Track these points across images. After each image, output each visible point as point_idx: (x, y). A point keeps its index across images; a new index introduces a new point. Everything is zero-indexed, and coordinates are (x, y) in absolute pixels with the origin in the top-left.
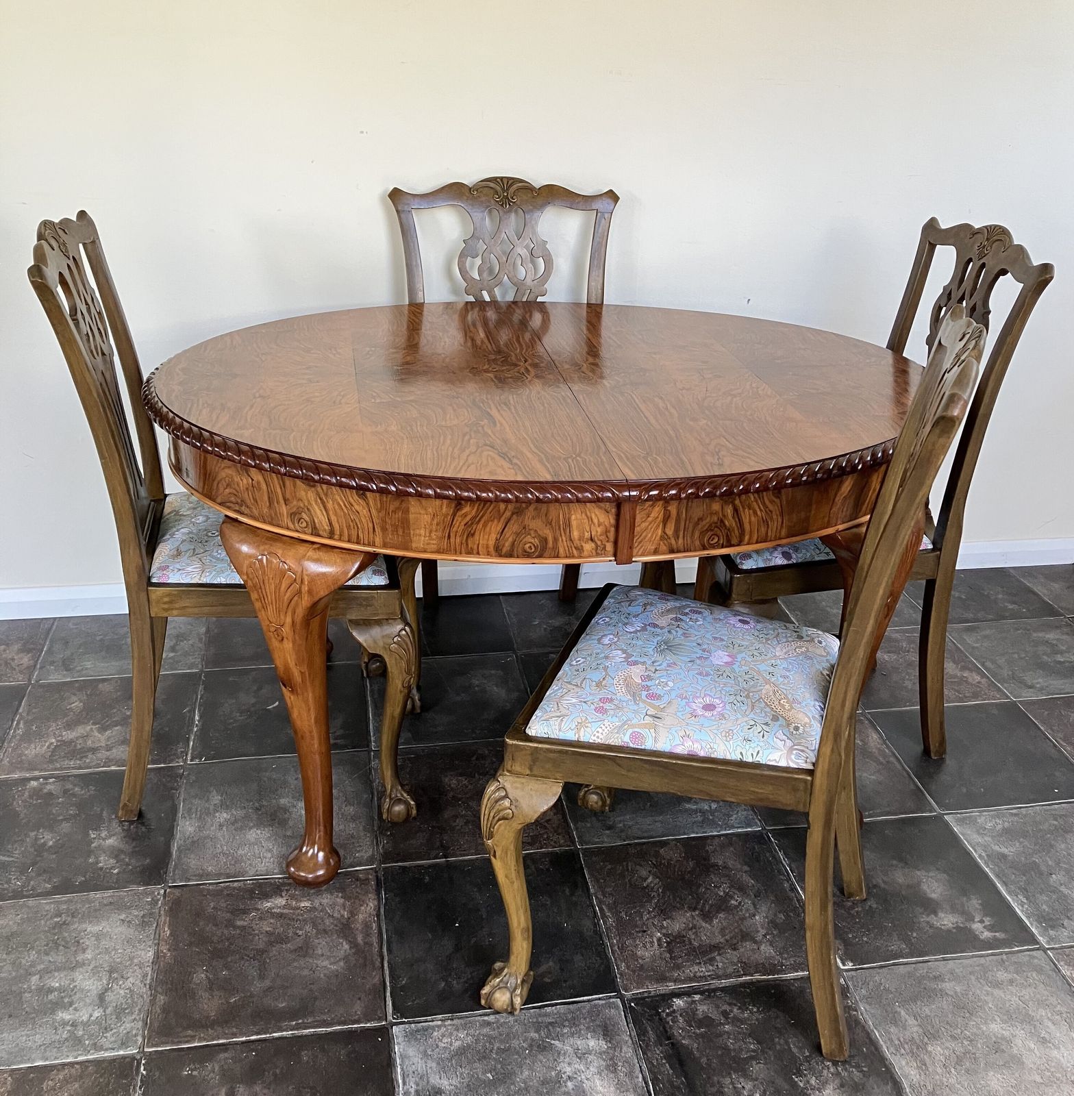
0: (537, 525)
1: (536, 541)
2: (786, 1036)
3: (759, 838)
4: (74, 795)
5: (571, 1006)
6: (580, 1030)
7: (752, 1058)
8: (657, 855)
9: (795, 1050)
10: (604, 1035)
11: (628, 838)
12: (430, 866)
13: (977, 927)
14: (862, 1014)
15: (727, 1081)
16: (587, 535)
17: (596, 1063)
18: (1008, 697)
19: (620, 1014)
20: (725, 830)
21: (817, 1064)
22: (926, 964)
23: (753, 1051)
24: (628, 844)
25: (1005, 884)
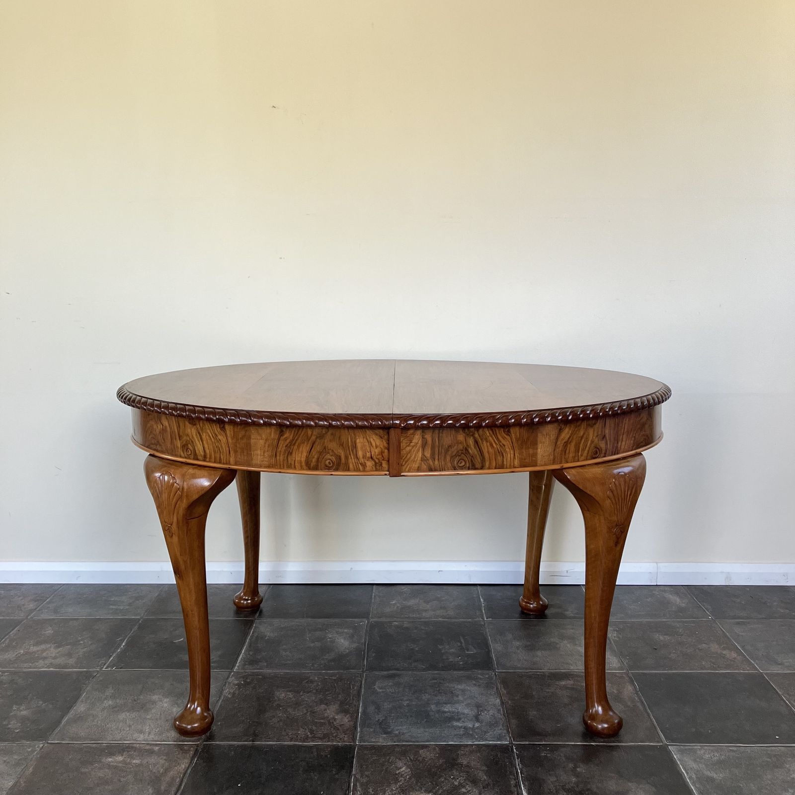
0: (333, 445)
1: (333, 459)
3: (506, 749)
4: (16, 683)
16: (368, 455)
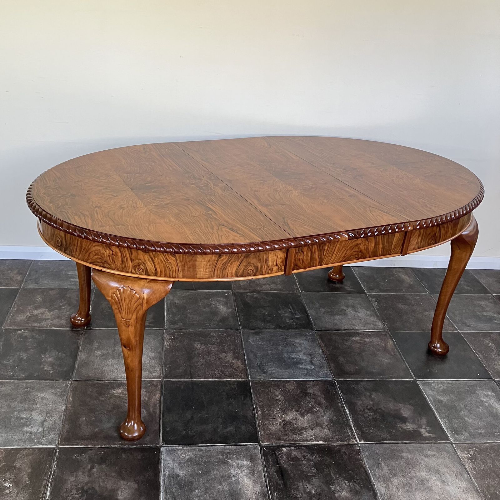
2: (329, 468)
3: (331, 383)
4: (36, 338)
5: (238, 447)
6: (241, 457)
7: (313, 476)
8: (284, 386)
9: (332, 475)
10: (251, 460)
11: (272, 378)
12: (185, 382)
13: (423, 431)
14: (364, 463)
15: (301, 484)
17: (246, 471)
18: (457, 330)
19: (259, 452)
20: (316, 378)
21: (341, 481)
22: (397, 444)
23: (314, 473)
24: (272, 380)
25: (439, 413)
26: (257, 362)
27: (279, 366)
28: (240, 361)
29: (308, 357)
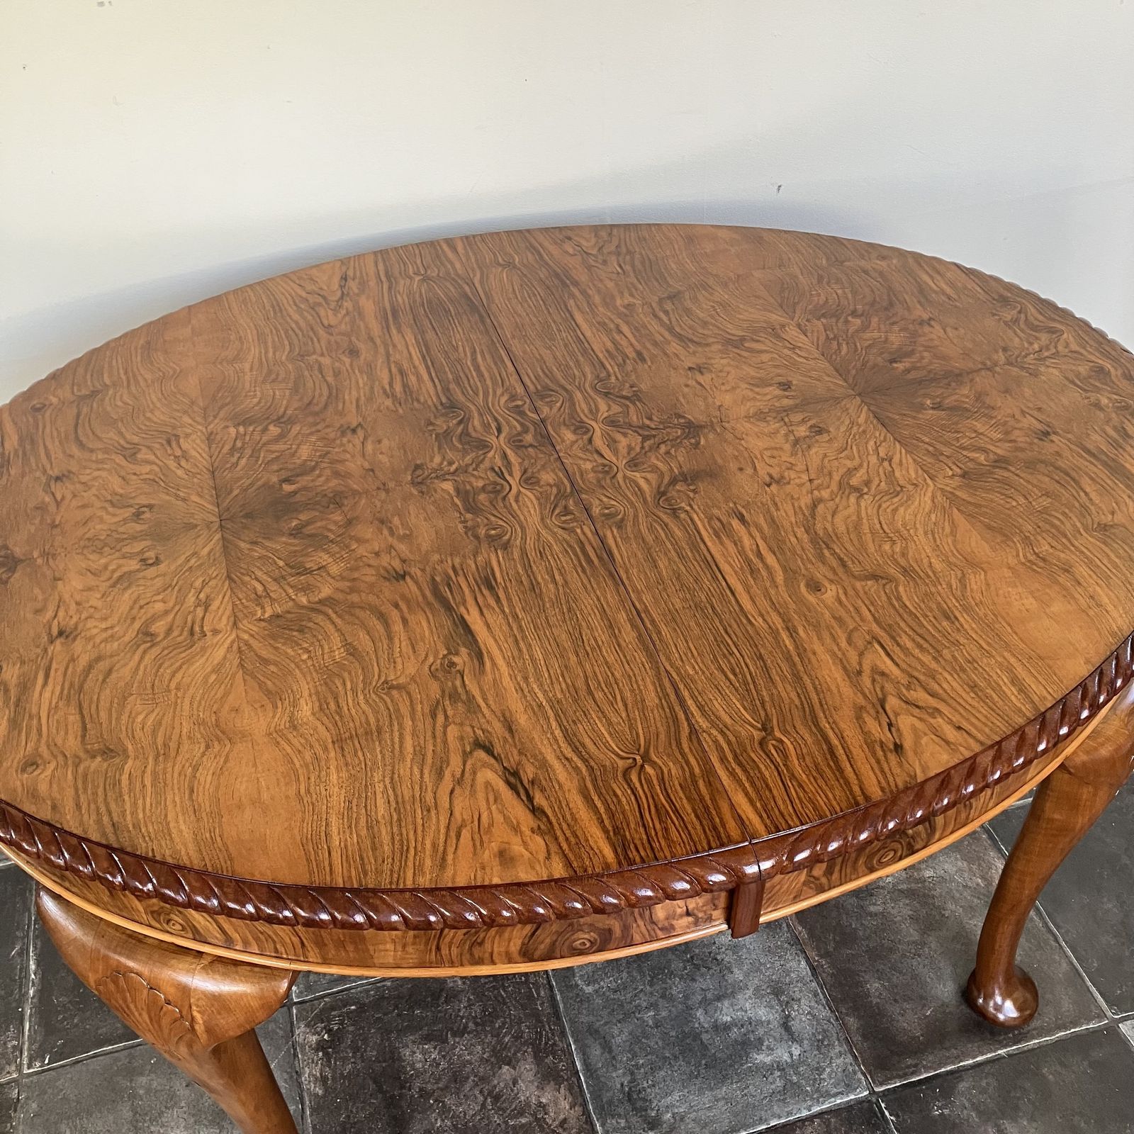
20: (818, 1103)
26: (618, 1078)
27: (691, 1076)
28: (562, 1091)
29: (772, 1007)
